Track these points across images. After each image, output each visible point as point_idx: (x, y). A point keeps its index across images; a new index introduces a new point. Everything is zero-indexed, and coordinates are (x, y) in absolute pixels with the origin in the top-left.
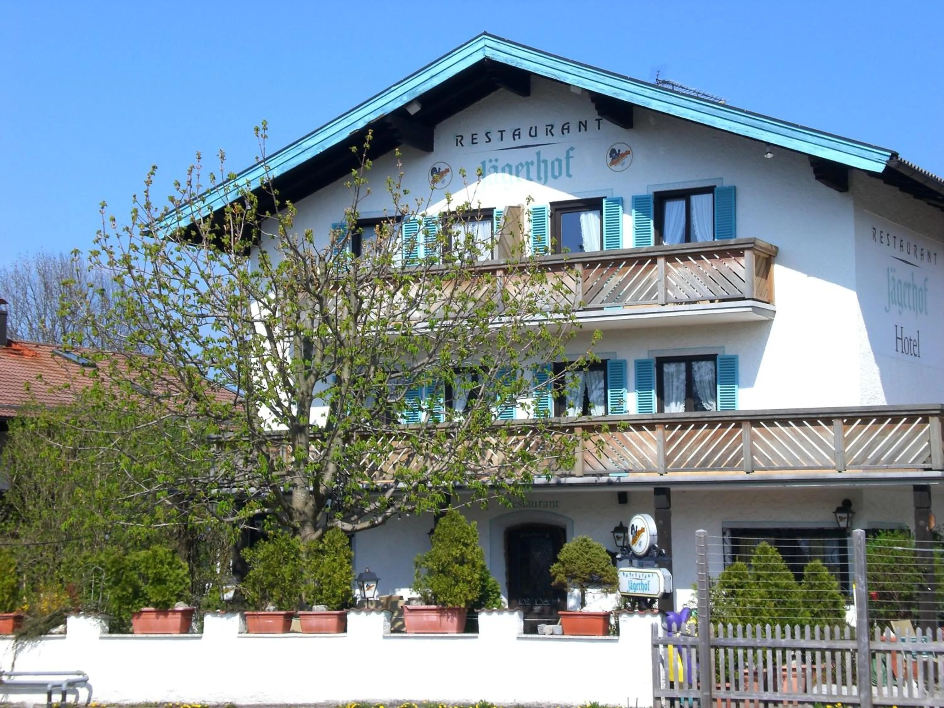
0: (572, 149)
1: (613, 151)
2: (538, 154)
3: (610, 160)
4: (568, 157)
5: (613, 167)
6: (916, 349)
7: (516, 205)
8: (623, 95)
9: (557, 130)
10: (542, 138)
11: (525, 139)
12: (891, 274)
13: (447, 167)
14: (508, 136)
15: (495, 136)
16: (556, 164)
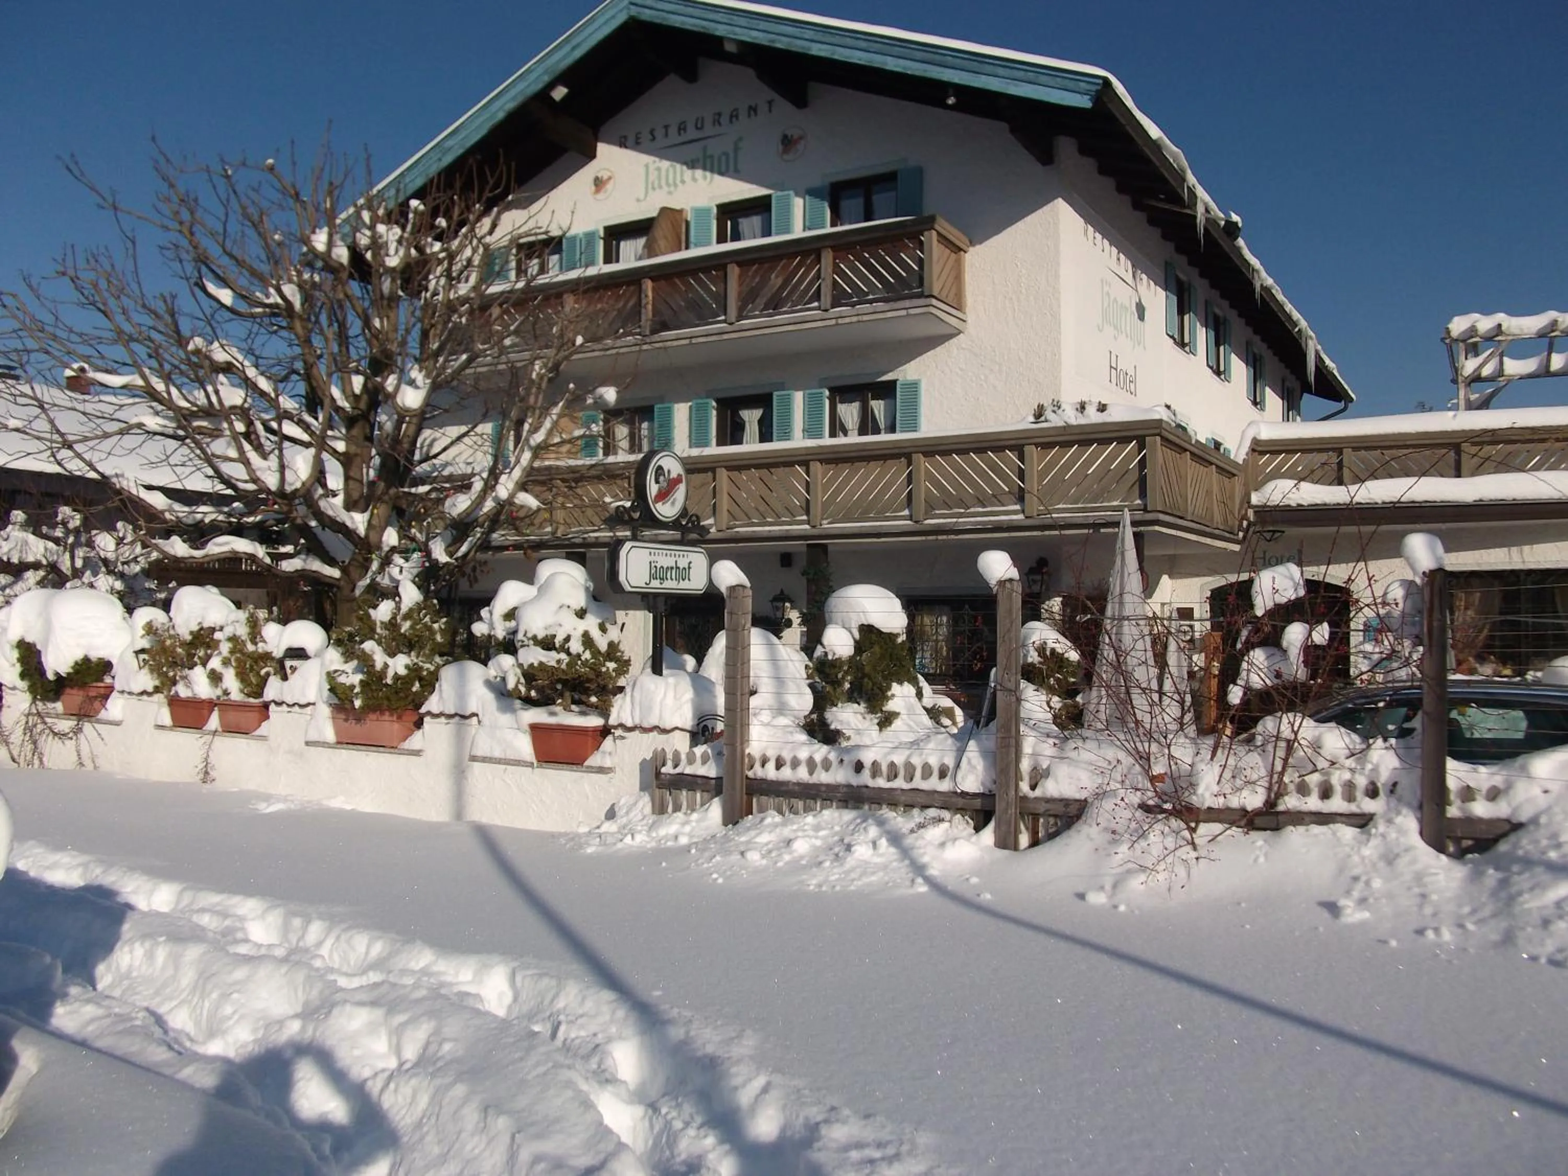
0: (740, 139)
1: (785, 137)
2: (705, 149)
3: (781, 147)
4: (736, 149)
5: (785, 157)
6: (1132, 386)
7: (678, 207)
8: (780, 42)
9: (725, 119)
10: (709, 130)
11: (692, 134)
12: (1106, 289)
13: (609, 174)
14: (673, 130)
15: (659, 133)
16: (724, 158)
